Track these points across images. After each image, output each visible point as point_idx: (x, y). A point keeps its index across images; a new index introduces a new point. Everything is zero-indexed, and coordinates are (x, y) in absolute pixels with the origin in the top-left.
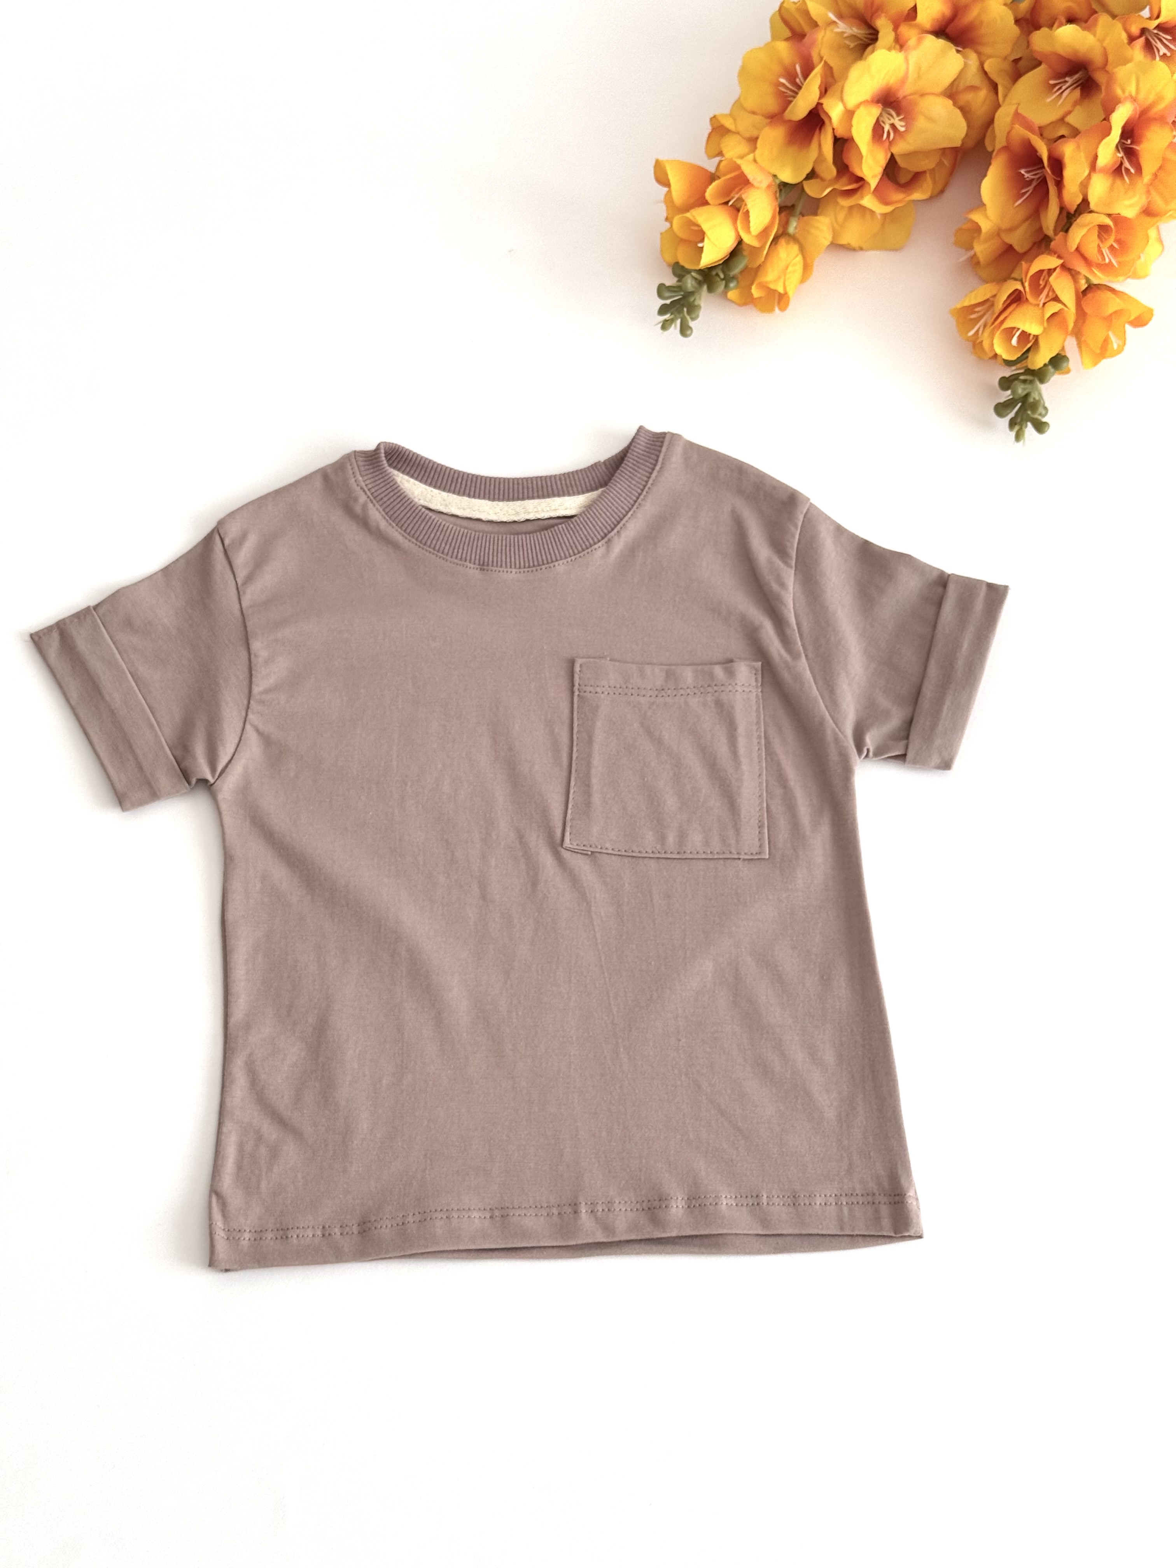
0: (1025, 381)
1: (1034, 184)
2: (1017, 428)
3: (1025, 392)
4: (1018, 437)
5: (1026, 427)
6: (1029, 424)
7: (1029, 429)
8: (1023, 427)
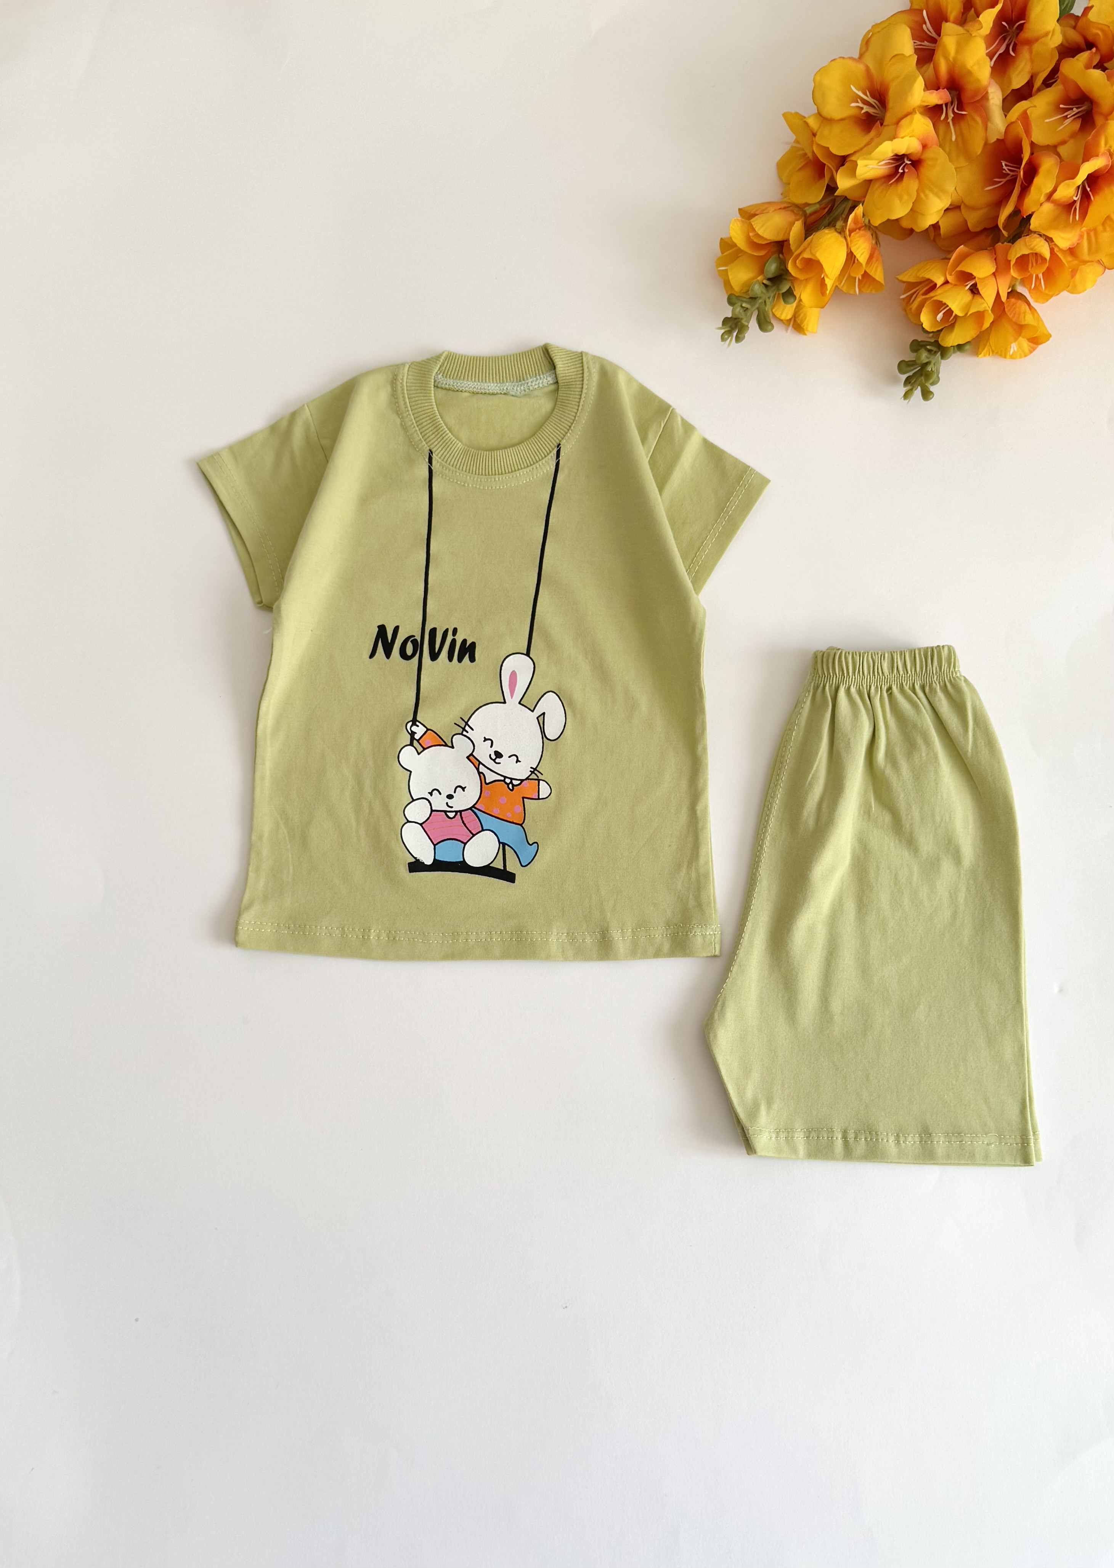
0: (930, 351)
1: (1008, 178)
2: (908, 388)
3: (926, 361)
4: (906, 396)
5: (916, 390)
6: (919, 387)
7: (918, 392)
8: (914, 389)
